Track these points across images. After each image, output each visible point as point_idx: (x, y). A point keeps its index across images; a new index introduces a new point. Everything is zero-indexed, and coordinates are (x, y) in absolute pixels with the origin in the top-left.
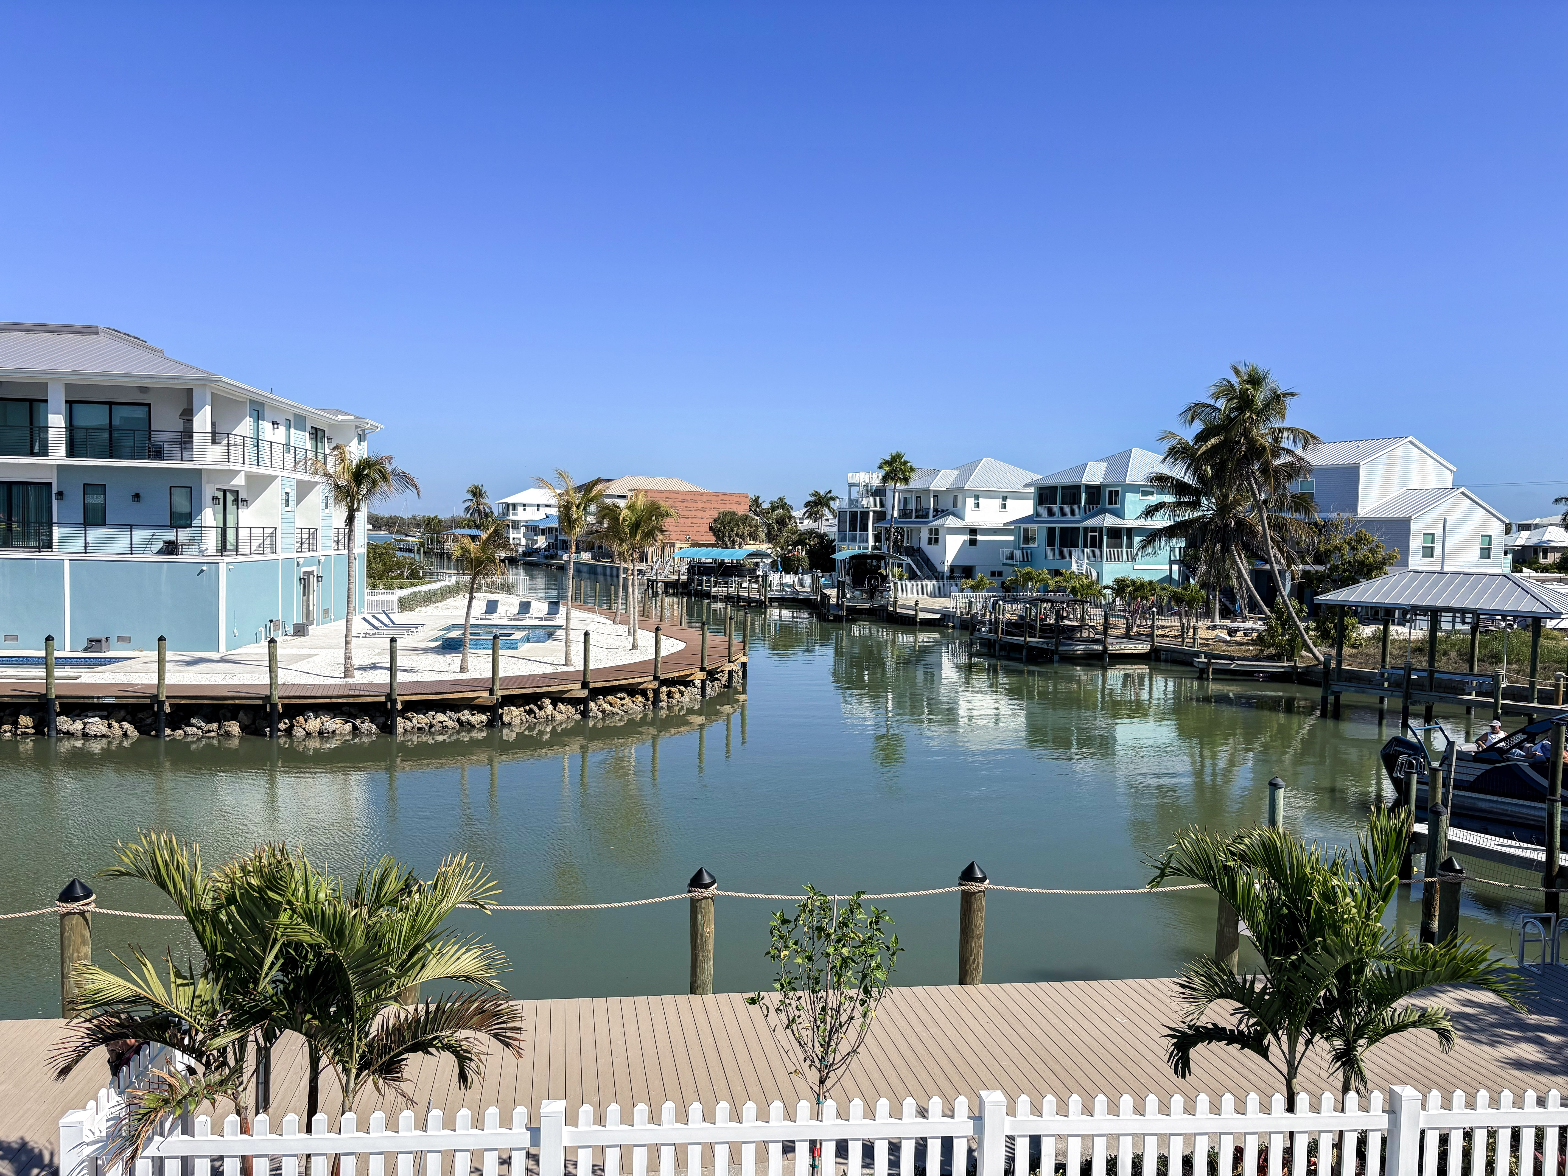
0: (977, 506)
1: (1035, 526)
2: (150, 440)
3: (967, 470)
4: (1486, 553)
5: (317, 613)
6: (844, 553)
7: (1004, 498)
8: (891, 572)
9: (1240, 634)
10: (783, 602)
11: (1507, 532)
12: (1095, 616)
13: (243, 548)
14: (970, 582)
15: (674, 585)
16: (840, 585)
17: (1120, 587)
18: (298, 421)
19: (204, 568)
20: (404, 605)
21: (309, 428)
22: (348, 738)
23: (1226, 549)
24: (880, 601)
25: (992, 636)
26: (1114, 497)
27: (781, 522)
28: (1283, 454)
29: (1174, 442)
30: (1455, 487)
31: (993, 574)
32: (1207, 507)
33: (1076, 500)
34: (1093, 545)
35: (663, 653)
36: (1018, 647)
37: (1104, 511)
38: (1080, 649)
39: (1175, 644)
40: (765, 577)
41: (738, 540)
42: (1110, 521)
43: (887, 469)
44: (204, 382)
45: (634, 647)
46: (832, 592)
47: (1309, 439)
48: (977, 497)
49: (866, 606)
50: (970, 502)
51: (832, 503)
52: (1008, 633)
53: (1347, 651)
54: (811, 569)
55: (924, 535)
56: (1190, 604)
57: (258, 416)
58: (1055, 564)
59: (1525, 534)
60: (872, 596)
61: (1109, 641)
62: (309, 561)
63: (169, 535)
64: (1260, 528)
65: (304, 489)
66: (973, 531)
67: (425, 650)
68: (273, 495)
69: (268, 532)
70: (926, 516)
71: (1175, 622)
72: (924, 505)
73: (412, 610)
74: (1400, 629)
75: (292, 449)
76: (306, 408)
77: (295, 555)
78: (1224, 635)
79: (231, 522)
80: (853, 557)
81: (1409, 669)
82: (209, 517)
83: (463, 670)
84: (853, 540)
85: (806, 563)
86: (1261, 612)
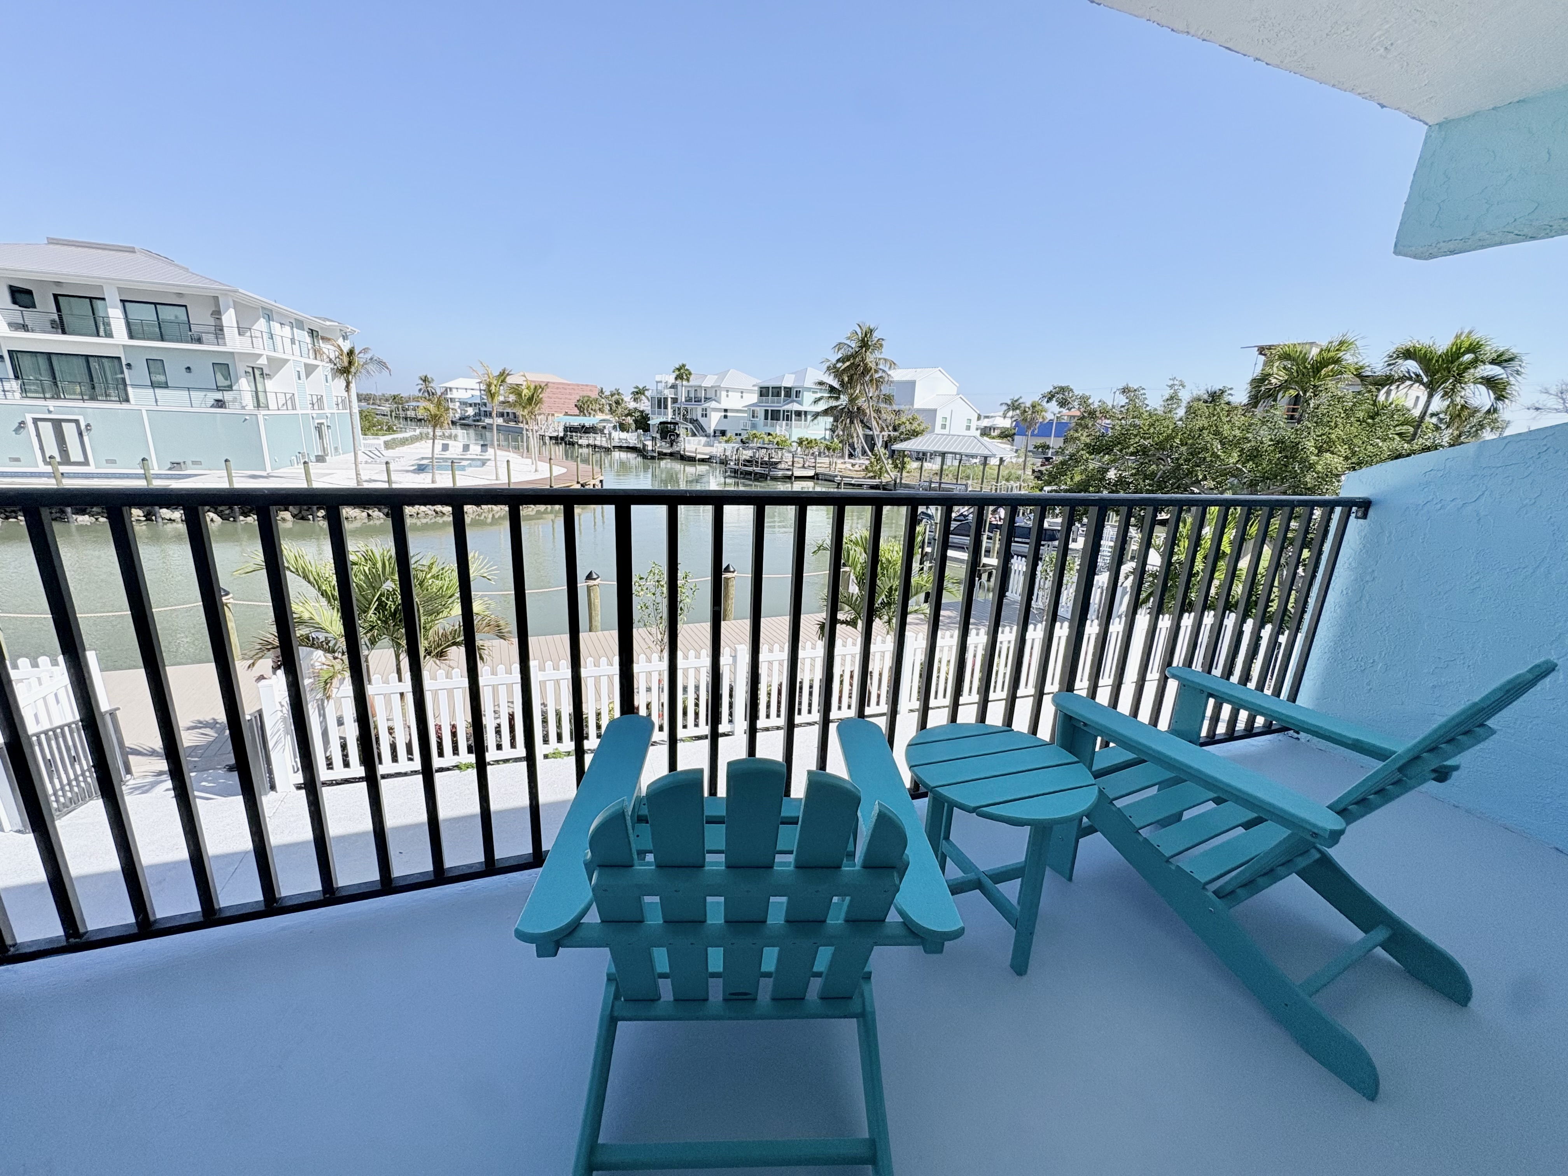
0: (727, 396)
1: (758, 409)
2: (190, 330)
3: (722, 375)
4: (968, 428)
5: (330, 449)
6: (655, 421)
7: (742, 393)
8: (681, 431)
9: (857, 466)
10: (620, 448)
11: (979, 418)
12: (788, 457)
13: (272, 405)
14: (724, 438)
15: (556, 438)
16: (654, 439)
17: (800, 442)
18: (299, 324)
19: (247, 417)
20: (387, 445)
21: (307, 330)
22: (366, 521)
23: (852, 422)
24: (675, 448)
25: (737, 467)
26: (798, 393)
27: (617, 403)
28: (881, 372)
29: (828, 364)
30: (958, 394)
31: (736, 435)
32: (844, 400)
33: (778, 395)
34: (787, 420)
35: (554, 474)
36: (750, 473)
37: (793, 401)
38: (780, 473)
39: (826, 471)
40: (610, 434)
41: (592, 412)
42: (796, 407)
43: (677, 373)
44: (226, 293)
45: (536, 471)
46: (649, 443)
47: (893, 364)
48: (727, 391)
49: (669, 451)
50: (724, 394)
51: (646, 393)
52: (745, 465)
53: (905, 474)
54: (636, 430)
55: (700, 412)
56: (834, 450)
57: (269, 319)
58: (769, 429)
59: (986, 420)
60: (672, 445)
61: (795, 469)
62: (319, 416)
63: (218, 396)
64: (868, 411)
65: (310, 369)
66: (726, 411)
67: (407, 471)
68: (287, 373)
69: (288, 396)
70: (700, 401)
71: (827, 460)
72: (699, 395)
73: (393, 448)
74: (929, 464)
75: (297, 342)
76: (302, 315)
77: (310, 412)
78: (849, 466)
79: (260, 388)
80: (661, 423)
81: (931, 482)
82: (244, 384)
83: (433, 482)
84: (659, 414)
85: (633, 426)
86: (867, 455)
